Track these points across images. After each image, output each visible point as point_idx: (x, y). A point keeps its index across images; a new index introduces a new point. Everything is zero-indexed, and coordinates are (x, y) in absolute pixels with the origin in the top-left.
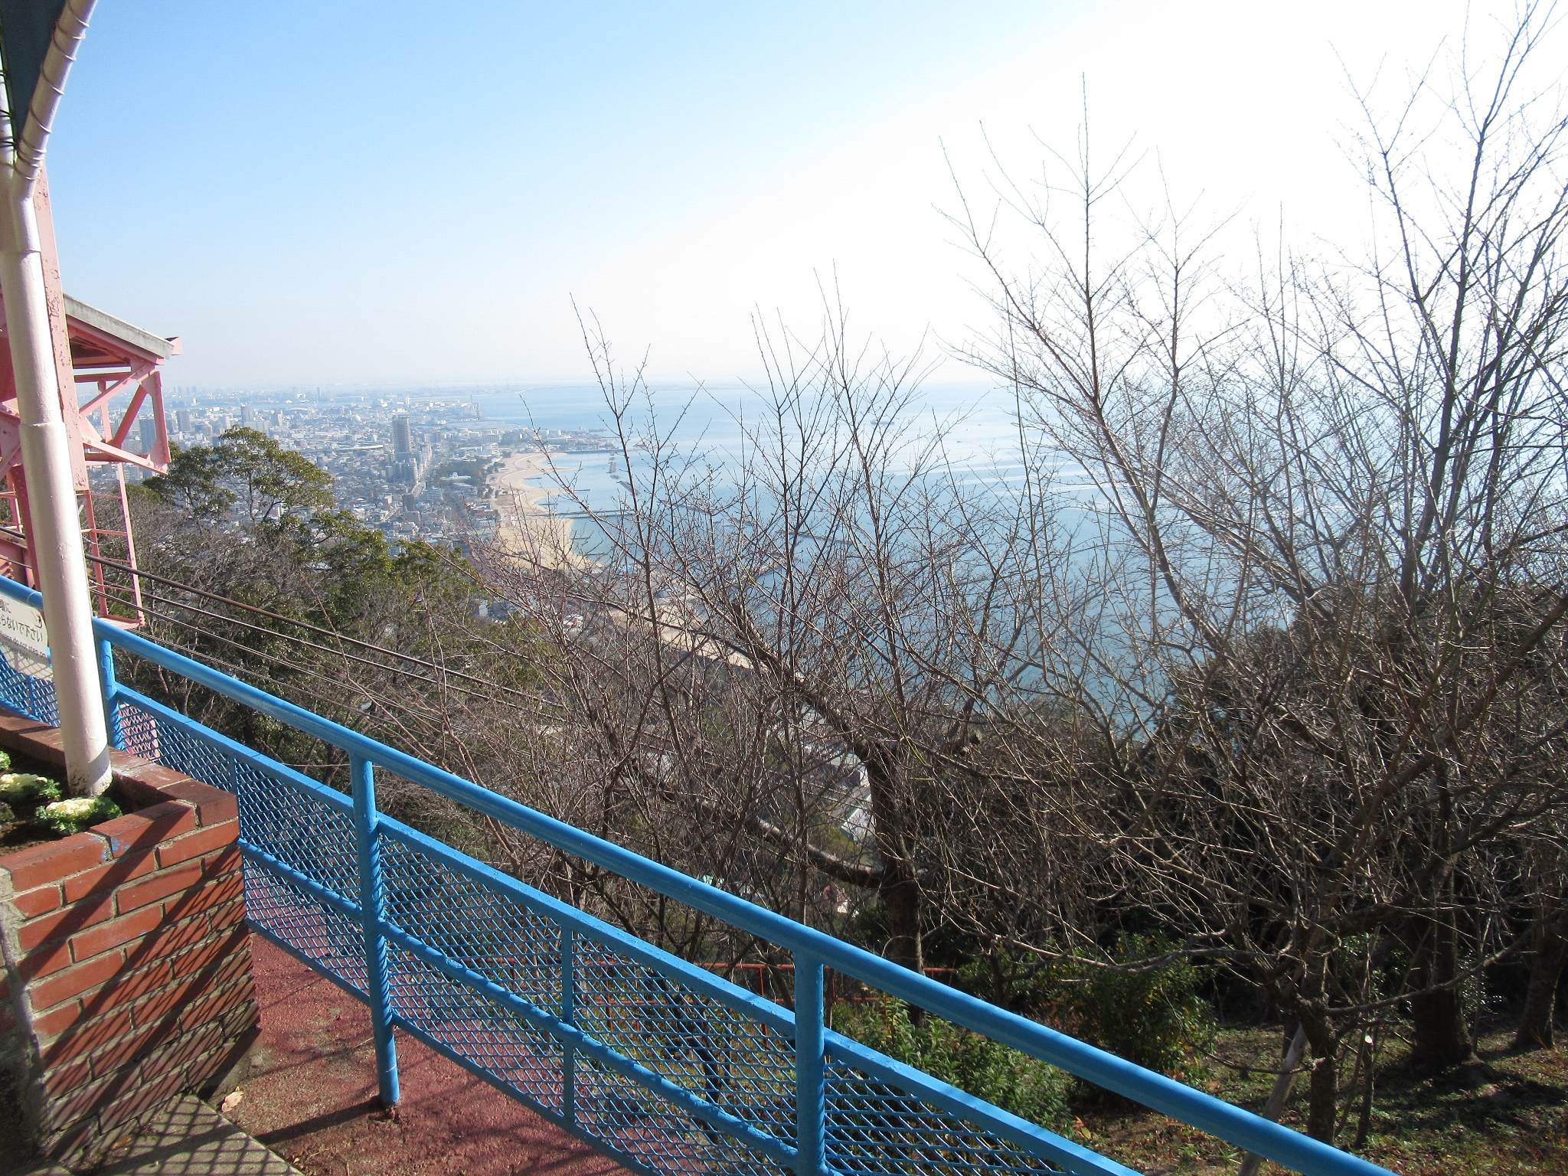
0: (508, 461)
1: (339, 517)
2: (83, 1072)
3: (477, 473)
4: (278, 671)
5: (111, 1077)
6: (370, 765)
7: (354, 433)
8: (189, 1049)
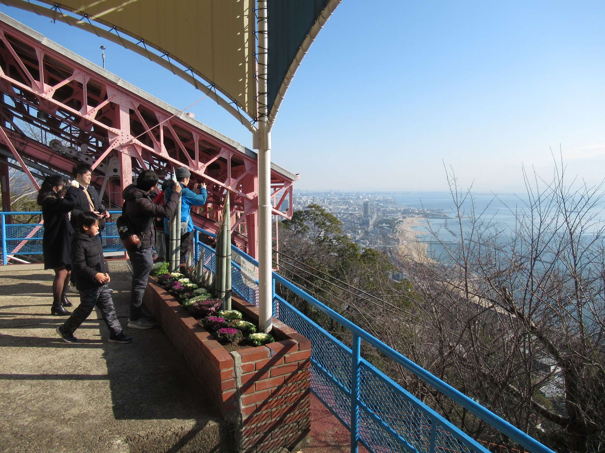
0: (404, 220)
1: (343, 237)
2: (254, 430)
3: (392, 224)
4: (318, 291)
5: (262, 434)
6: (360, 338)
7: (350, 207)
8: (287, 431)
